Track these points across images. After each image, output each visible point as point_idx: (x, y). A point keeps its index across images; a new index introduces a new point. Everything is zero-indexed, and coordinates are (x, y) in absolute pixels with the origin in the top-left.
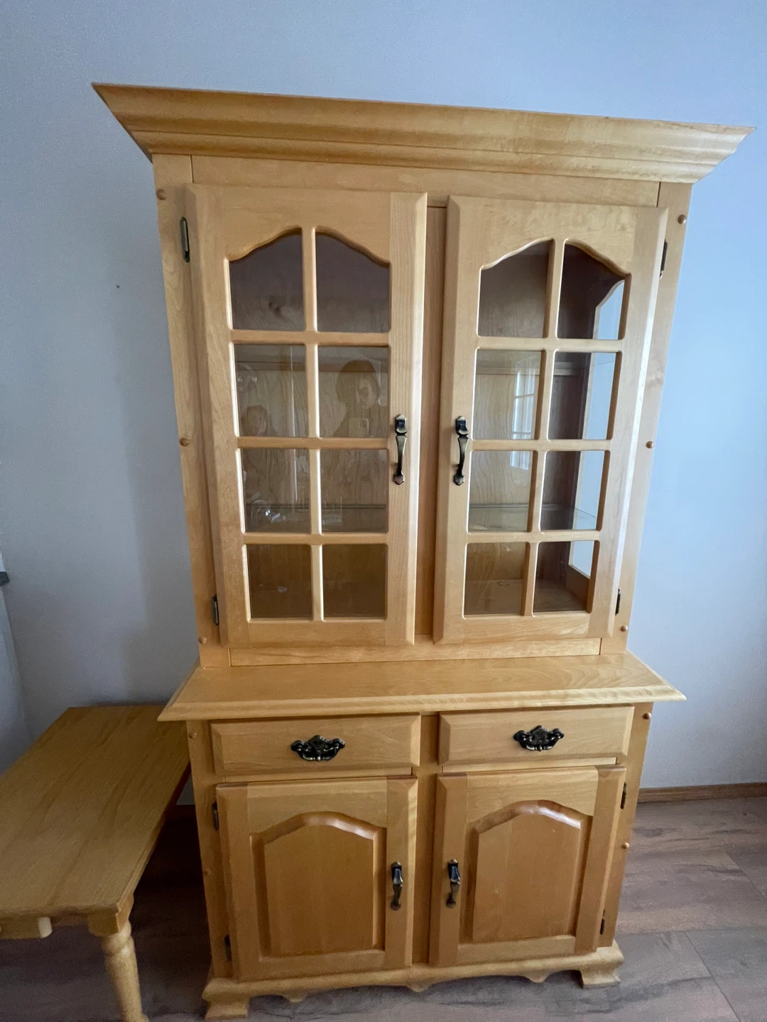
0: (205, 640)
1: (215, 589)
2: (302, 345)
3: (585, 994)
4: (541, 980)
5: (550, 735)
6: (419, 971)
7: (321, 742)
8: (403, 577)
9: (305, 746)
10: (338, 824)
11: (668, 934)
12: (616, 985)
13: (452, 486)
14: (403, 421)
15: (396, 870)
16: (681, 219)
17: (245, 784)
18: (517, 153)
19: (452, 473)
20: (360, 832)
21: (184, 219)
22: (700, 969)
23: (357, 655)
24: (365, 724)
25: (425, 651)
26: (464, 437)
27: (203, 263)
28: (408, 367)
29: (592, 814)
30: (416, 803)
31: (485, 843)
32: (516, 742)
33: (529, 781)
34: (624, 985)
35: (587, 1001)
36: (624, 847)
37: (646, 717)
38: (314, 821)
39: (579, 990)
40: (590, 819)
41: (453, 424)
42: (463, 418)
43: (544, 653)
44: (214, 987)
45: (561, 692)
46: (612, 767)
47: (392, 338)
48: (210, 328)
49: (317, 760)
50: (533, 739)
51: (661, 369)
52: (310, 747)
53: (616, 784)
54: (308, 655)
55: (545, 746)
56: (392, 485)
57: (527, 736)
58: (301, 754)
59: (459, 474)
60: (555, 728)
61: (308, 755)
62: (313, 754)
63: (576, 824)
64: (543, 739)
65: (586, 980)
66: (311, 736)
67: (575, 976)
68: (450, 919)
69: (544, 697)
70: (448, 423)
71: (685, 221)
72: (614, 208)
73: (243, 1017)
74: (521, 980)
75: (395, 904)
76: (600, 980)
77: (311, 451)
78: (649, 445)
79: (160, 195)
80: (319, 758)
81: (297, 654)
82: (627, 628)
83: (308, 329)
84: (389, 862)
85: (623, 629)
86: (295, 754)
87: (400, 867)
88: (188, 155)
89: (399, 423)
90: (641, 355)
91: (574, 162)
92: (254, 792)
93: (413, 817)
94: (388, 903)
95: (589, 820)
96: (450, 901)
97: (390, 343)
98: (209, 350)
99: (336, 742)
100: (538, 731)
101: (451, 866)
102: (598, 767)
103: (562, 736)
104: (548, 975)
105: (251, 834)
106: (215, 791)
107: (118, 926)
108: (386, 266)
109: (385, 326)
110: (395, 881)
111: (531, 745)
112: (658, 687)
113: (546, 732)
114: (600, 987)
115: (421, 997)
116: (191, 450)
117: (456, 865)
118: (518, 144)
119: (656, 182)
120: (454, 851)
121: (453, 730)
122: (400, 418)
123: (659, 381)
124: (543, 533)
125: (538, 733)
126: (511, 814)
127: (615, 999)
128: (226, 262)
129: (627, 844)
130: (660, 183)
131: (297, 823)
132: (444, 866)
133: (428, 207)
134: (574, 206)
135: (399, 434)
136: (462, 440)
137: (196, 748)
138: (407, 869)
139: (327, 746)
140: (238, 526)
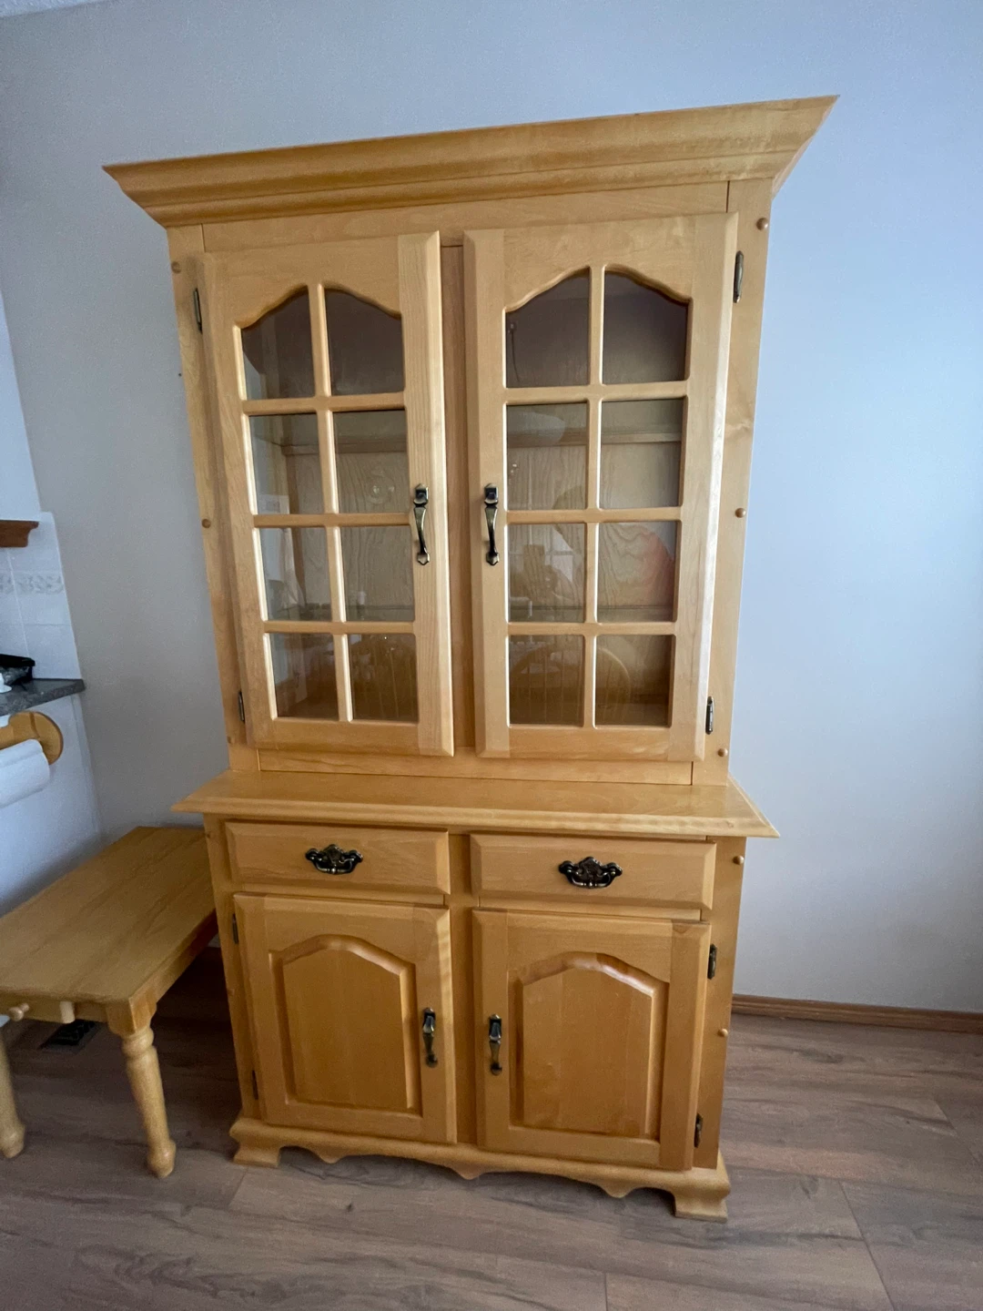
0: (233, 740)
1: (239, 683)
2: (314, 413)
3: (676, 1223)
4: (621, 1195)
5: (604, 870)
6: (466, 1153)
7: (336, 852)
8: (435, 674)
9: (320, 855)
10: (360, 952)
11: (814, 1179)
12: (723, 1221)
13: (485, 567)
14: (424, 492)
15: (429, 1017)
16: (760, 224)
17: (264, 895)
18: (539, 171)
19: (484, 551)
20: (386, 965)
21: (197, 290)
22: (850, 1226)
23: (393, 767)
24: (384, 836)
25: (470, 767)
26: (493, 506)
27: (213, 331)
28: (427, 429)
29: (668, 980)
30: (448, 939)
31: (532, 997)
32: (562, 876)
33: (578, 928)
34: (732, 1224)
35: (677, 1231)
36: (721, 1034)
37: (736, 861)
38: (335, 945)
39: (671, 1218)
40: (666, 986)
41: (482, 492)
42: (493, 486)
43: (616, 778)
44: (241, 1126)
45: (614, 816)
46: (694, 922)
47: (407, 398)
48: (223, 400)
49: (331, 872)
50: (583, 873)
51: (750, 416)
52: (325, 858)
53: (697, 944)
54: (339, 762)
55: (597, 882)
56: (416, 566)
57: (575, 868)
58: (315, 862)
59: (492, 554)
60: (610, 861)
61: (323, 865)
62: (327, 865)
63: (650, 991)
64: (594, 874)
65: (681, 1207)
66: (326, 845)
67: (666, 1198)
68: (497, 1090)
69: (591, 820)
70: (477, 492)
71: (766, 226)
72: (666, 220)
73: (272, 1167)
74: (594, 1189)
75: (431, 1060)
76: (698, 1209)
77: (328, 529)
78: (738, 513)
79: (175, 267)
80: (333, 870)
81: (328, 761)
82: (726, 752)
83: (318, 393)
84: (421, 1007)
85: (721, 753)
86: (310, 864)
87: (433, 1015)
88: (198, 224)
89: (420, 493)
90: (713, 398)
91: (612, 171)
92: (270, 904)
93: (446, 955)
94: (423, 1057)
95: (665, 989)
96: (495, 1067)
97: (405, 404)
98: (223, 424)
99: (353, 854)
100: (588, 864)
101: (495, 1022)
102: (673, 921)
103: (619, 873)
104: (630, 1190)
105: (270, 951)
106: (233, 898)
107: (135, 1028)
108: (397, 317)
109: (399, 386)
110: (425, 1029)
111: (578, 880)
112: (746, 820)
113: (598, 865)
114: (702, 1219)
115: (469, 1185)
116: (213, 531)
117: (499, 1021)
118: (537, 161)
119: (724, 181)
120: (495, 1004)
121: (483, 851)
122: (421, 487)
123: (748, 431)
124: (600, 624)
125: (587, 865)
126: (562, 965)
127: (717, 1236)
128: (237, 331)
129: (725, 1031)
130: (729, 182)
131: (315, 944)
132: (485, 1021)
133: (442, 247)
134: (613, 224)
135: (418, 505)
136: (490, 510)
137: (213, 848)
138: (441, 1019)
139: (343, 858)
140: (258, 613)
